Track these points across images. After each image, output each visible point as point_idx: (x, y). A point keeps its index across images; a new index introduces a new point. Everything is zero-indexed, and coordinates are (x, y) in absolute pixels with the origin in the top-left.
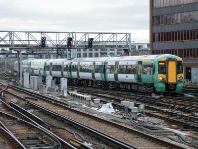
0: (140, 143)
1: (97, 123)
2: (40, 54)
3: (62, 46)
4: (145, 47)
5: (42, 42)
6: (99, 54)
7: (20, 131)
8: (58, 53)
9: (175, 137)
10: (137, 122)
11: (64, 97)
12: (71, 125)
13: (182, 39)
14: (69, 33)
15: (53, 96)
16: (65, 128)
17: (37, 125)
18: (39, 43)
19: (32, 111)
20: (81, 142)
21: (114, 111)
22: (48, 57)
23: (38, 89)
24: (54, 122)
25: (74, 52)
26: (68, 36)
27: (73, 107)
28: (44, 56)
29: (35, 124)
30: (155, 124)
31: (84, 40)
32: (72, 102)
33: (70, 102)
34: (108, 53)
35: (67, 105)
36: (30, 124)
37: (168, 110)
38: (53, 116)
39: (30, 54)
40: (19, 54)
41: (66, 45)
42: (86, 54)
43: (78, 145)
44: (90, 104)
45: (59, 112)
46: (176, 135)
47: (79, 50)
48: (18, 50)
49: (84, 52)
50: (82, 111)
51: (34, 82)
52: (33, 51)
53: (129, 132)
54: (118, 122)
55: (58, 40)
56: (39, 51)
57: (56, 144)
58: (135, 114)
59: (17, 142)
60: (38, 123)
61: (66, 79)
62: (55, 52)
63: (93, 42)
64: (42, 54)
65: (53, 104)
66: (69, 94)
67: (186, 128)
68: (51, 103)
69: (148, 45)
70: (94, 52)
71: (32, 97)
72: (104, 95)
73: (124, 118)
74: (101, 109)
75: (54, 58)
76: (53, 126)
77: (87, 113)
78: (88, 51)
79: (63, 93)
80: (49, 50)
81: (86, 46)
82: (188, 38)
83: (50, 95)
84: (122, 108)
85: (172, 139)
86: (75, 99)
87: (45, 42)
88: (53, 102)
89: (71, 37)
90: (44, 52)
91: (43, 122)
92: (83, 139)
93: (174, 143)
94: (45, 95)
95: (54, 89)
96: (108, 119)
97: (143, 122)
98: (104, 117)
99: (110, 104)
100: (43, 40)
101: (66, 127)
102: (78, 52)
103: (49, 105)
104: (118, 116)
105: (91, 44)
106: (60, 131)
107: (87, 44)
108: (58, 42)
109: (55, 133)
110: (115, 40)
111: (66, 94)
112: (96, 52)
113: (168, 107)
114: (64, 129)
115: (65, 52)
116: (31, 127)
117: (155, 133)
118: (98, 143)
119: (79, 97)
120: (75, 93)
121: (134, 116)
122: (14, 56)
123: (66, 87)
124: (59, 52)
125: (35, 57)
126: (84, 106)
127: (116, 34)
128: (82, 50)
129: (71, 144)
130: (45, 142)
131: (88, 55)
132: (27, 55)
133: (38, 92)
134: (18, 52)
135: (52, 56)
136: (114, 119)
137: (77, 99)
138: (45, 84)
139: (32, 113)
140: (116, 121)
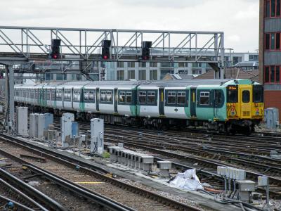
2: (48, 71)
3: (92, 55)
5: (53, 48)
6: (159, 74)
8: (81, 70)
11: (98, 156)
14: (105, 31)
15: (77, 153)
18: (46, 49)
19: (37, 183)
21: (201, 187)
23: (46, 139)
25: (110, 69)
26: (103, 38)
27: (119, 177)
28: (55, 76)
31: (134, 45)
32: (114, 165)
33: (112, 166)
35: (106, 172)
39: (28, 71)
40: (8, 71)
41: (99, 55)
42: (133, 72)
44: (150, 170)
45: (91, 186)
47: (120, 64)
48: (7, 63)
49: (130, 69)
50: (137, 185)
51: (37, 125)
52: (34, 66)
55: (83, 44)
56: (45, 65)
58: (247, 194)
61: (102, 121)
62: (78, 67)
63: (151, 50)
65: (78, 170)
66: (108, 150)
68: (74, 167)
71: (36, 156)
72: (174, 152)
74: (175, 182)
75: (73, 80)
77: (148, 190)
78: (137, 68)
79: (96, 147)
80: (65, 65)
81: (137, 57)
83: (69, 151)
84: (219, 182)
86: (119, 159)
87: (58, 49)
88: (78, 166)
89: (109, 39)
90: (54, 67)
94: (60, 151)
95: (77, 140)
98: (181, 199)
99: (192, 172)
100: (56, 43)
102: (120, 69)
103: (69, 171)
104: (212, 197)
105: (148, 54)
107: (140, 54)
108: (83, 49)
111: (101, 150)
112: (152, 68)
115: (95, 68)
119: (128, 156)
120: (120, 148)
121: (245, 198)
123: (102, 137)
124: (85, 68)
126: (140, 174)
127: (195, 33)
128: (126, 64)
132: (23, 72)
133: (46, 146)
134: (7, 66)
135: (69, 76)
136: (203, 202)
137: (123, 160)
138: (59, 130)
139: (36, 188)
140: (209, 208)
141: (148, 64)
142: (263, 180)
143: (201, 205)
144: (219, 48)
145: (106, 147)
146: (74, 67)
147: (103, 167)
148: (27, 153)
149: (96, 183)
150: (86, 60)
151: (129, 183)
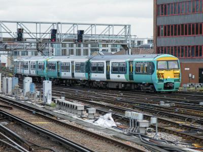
2: (15, 49)
5: (18, 35)
6: (89, 51)
8: (38, 49)
10: (148, 140)
11: (48, 105)
14: (53, 24)
15: (34, 104)
16: (52, 148)
18: (15, 36)
19: (6, 123)
21: (115, 125)
22: (25, 53)
23: (14, 94)
24: (36, 140)
26: (52, 28)
27: (61, 118)
28: (21, 53)
30: (171, 142)
31: (72, 33)
32: (58, 111)
33: (56, 112)
34: (101, 49)
35: (52, 116)
36: (3, 143)
38: (35, 131)
39: (2, 50)
41: (49, 39)
42: (72, 50)
44: (82, 114)
45: (42, 124)
47: (64, 45)
49: (71, 48)
50: (73, 124)
51: (7, 85)
52: (6, 46)
54: (122, 139)
56: (14, 45)
58: (144, 129)
60: (15, 141)
61: (50, 82)
62: (35, 47)
63: (83, 36)
64: (18, 50)
65: (33, 114)
66: (55, 101)
68: (31, 113)
70: (82, 48)
71: (6, 105)
72: (98, 103)
74: (97, 122)
76: (35, 145)
77: (80, 127)
78: (75, 48)
79: (46, 99)
80: (27, 46)
81: (74, 40)
83: (28, 102)
84: (126, 121)
86: (62, 108)
87: (22, 35)
88: (34, 112)
89: (56, 29)
94: (23, 102)
95: (34, 95)
96: (108, 135)
97: (156, 140)
98: (102, 132)
99: (109, 115)
100: (20, 32)
102: (64, 48)
103: (28, 115)
104: (121, 131)
105: (81, 38)
107: (77, 38)
111: (49, 102)
113: (183, 119)
114: (51, 150)
115: (47, 48)
119: (67, 105)
120: (62, 100)
121: (142, 132)
123: (50, 93)
124: (40, 48)
125: (9, 54)
126: (75, 117)
127: (112, 25)
128: (67, 45)
131: (75, 52)
133: (13, 98)
135: (30, 53)
136: (115, 135)
137: (64, 108)
138: (22, 88)
139: (6, 126)
140: (119, 138)
141: (82, 45)
143: (114, 137)
144: (128, 35)
145: (53, 99)
146: (33, 47)
147: (51, 113)
149: (45, 123)
150: (40, 42)
151: (68, 123)
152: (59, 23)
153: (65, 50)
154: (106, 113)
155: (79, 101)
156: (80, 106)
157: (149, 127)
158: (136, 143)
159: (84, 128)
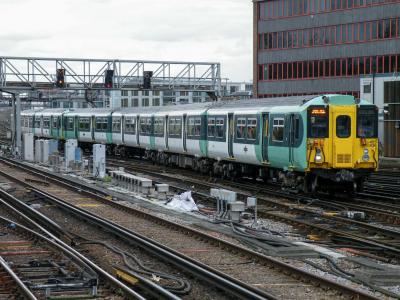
0: (255, 276)
1: (165, 232)
3: (96, 85)
4: (243, 88)
6: (161, 101)
7: (15, 248)
8: (86, 99)
9: (320, 262)
10: (243, 230)
11: (100, 180)
12: (117, 237)
13: (311, 76)
14: (108, 61)
15: (80, 178)
16: (104, 242)
17: (50, 237)
18: (52, 79)
19: (39, 206)
20: (138, 273)
21: (196, 208)
22: (68, 105)
24: (82, 230)
25: (115, 97)
26: (106, 68)
28: (62, 104)
29: (46, 235)
30: (278, 234)
31: (136, 75)
32: (115, 189)
33: (112, 190)
34: (178, 99)
35: (106, 195)
36: (35, 235)
37: (296, 206)
38: (81, 218)
39: (35, 99)
40: (15, 100)
42: (136, 100)
43: (133, 281)
44: (149, 193)
46: (322, 257)
47: (124, 93)
49: (134, 97)
50: (135, 207)
51: (42, 150)
52: (41, 95)
53: (230, 251)
54: (206, 229)
56: (52, 93)
57: (88, 278)
59: (8, 273)
60: (51, 231)
61: (104, 147)
63: (152, 79)
64: (57, 101)
65: (79, 193)
66: (109, 174)
67: (337, 242)
68: (76, 191)
69: (247, 86)
70: (151, 96)
71: (39, 180)
73: (217, 223)
74: (171, 204)
77: (146, 211)
78: (140, 96)
79: (98, 171)
80: (71, 94)
81: (138, 86)
82: (321, 75)
83: (72, 175)
84: (212, 203)
85: (316, 267)
86: (120, 183)
90: (59, 96)
91: (60, 231)
92: (141, 267)
93: (321, 274)
94: (64, 176)
95: (80, 165)
96: (186, 224)
97: (254, 230)
98: (177, 219)
99: (188, 194)
100: (61, 74)
101: (106, 239)
102: (124, 97)
104: (206, 218)
105: (149, 83)
106: (95, 249)
109: (86, 252)
110: (192, 76)
111: (102, 174)
112: (155, 97)
114: (103, 245)
115: (100, 96)
116: (36, 240)
117: (281, 252)
118: (171, 277)
119: (128, 180)
120: (120, 172)
121: (235, 218)
122: (7, 102)
123: (104, 161)
124: (90, 96)
125: (45, 106)
126: (138, 197)
127: (194, 64)
128: (130, 93)
129: (118, 277)
130: (65, 272)
132: (31, 101)
133: (51, 170)
134: (14, 94)
135: (75, 104)
136: (197, 223)
137: (124, 183)
138: (63, 155)
139: (38, 210)
140: (202, 228)
141: (151, 93)
142: (252, 201)
143: (195, 225)
144: (216, 78)
145: (107, 171)
146: (80, 96)
148: (32, 178)
149: (96, 205)
150: (90, 89)
151: (128, 205)
152: (117, 61)
153: (126, 100)
154: (184, 191)
155: (145, 173)
156: (146, 180)
157: (246, 211)
158: (227, 235)
159: (152, 214)
